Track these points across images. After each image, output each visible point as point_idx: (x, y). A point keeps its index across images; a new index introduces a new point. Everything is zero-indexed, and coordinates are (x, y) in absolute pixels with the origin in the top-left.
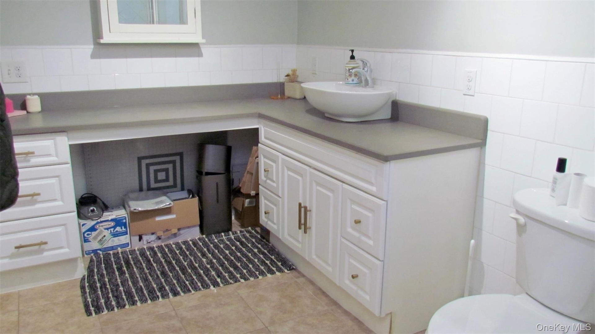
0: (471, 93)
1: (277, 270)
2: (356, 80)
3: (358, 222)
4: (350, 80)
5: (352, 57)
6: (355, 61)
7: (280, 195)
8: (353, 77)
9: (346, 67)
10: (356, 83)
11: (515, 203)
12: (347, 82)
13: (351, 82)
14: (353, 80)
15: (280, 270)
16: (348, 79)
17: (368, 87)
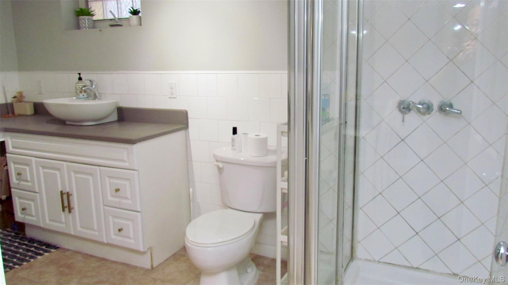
0: (174, 96)
1: (44, 252)
2: (85, 95)
3: (117, 190)
4: (81, 95)
5: (80, 79)
6: (83, 81)
7: (37, 191)
8: (83, 93)
9: (76, 86)
10: (86, 97)
11: (215, 156)
12: (78, 97)
13: (82, 97)
14: (83, 96)
15: (47, 251)
16: (79, 95)
17: (96, 99)
